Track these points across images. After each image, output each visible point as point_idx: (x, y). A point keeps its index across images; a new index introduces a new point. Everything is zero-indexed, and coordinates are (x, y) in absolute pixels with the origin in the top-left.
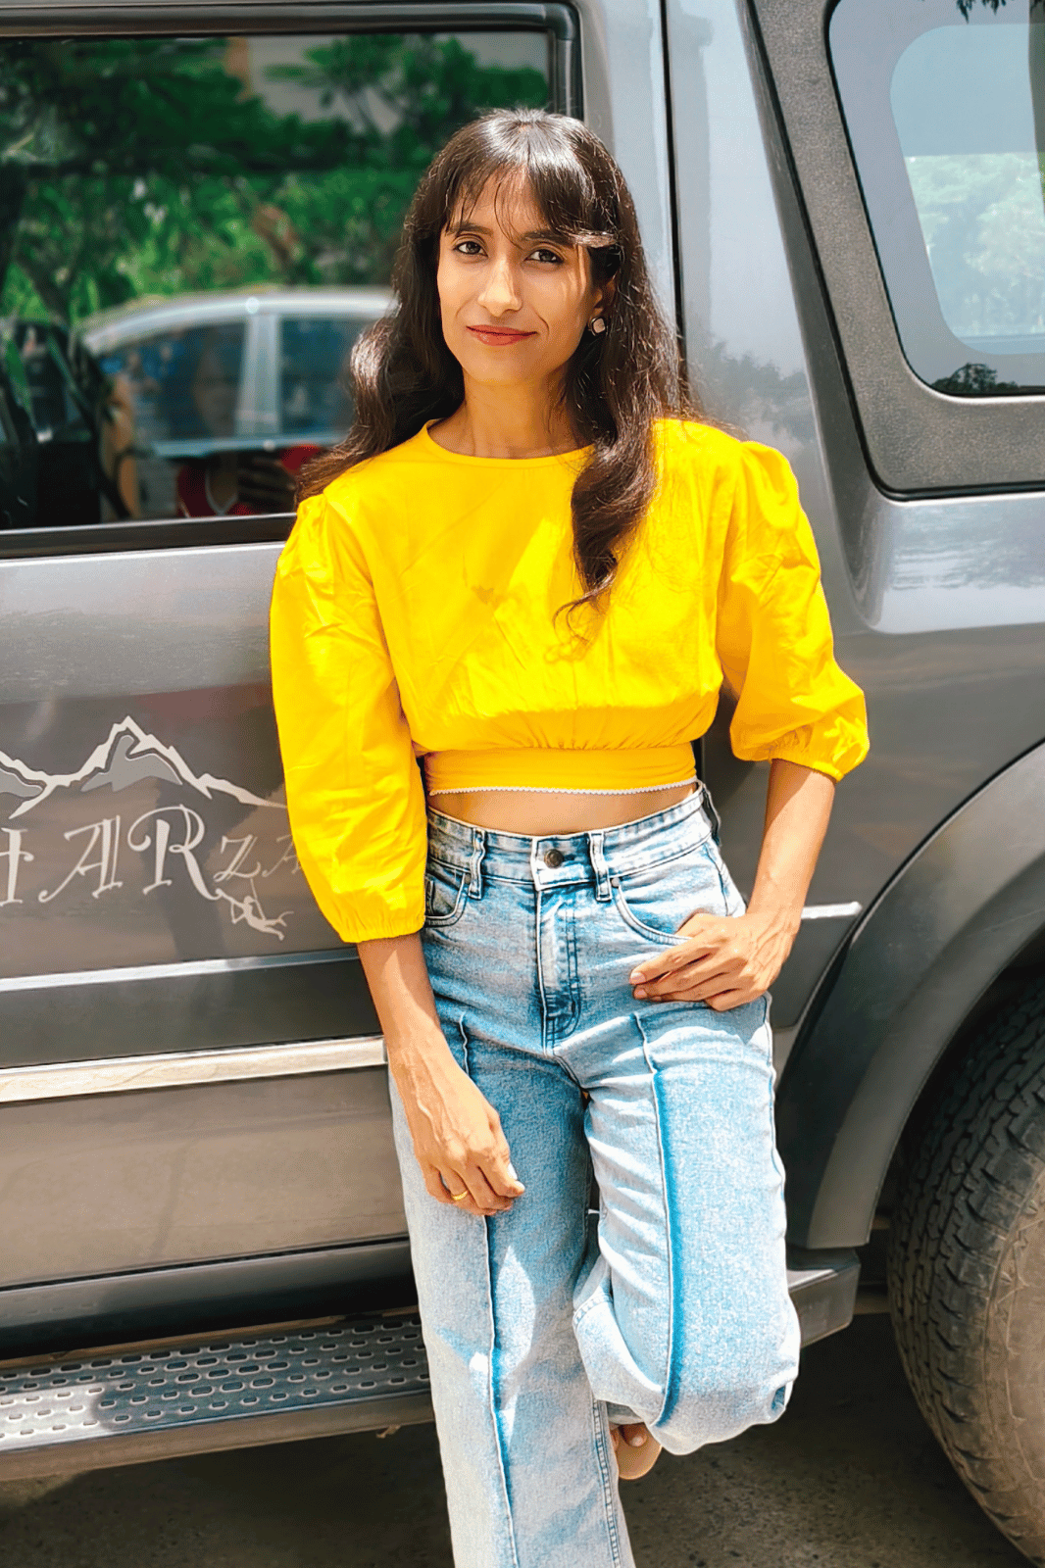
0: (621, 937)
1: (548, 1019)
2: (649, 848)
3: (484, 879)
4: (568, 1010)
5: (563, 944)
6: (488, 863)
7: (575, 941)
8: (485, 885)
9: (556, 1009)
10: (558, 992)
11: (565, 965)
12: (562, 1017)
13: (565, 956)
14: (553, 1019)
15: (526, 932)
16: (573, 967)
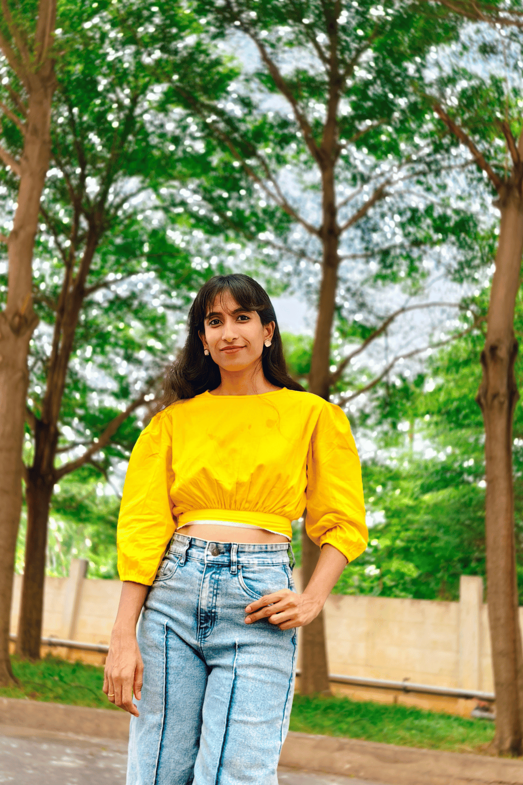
0: (237, 591)
1: (200, 628)
2: (259, 558)
3: (187, 558)
4: (209, 624)
5: (212, 589)
6: (190, 551)
7: (217, 589)
8: (186, 561)
9: (204, 624)
10: (206, 613)
11: (211, 600)
12: (206, 628)
13: (211, 595)
14: (202, 628)
15: (198, 582)
16: (214, 601)
